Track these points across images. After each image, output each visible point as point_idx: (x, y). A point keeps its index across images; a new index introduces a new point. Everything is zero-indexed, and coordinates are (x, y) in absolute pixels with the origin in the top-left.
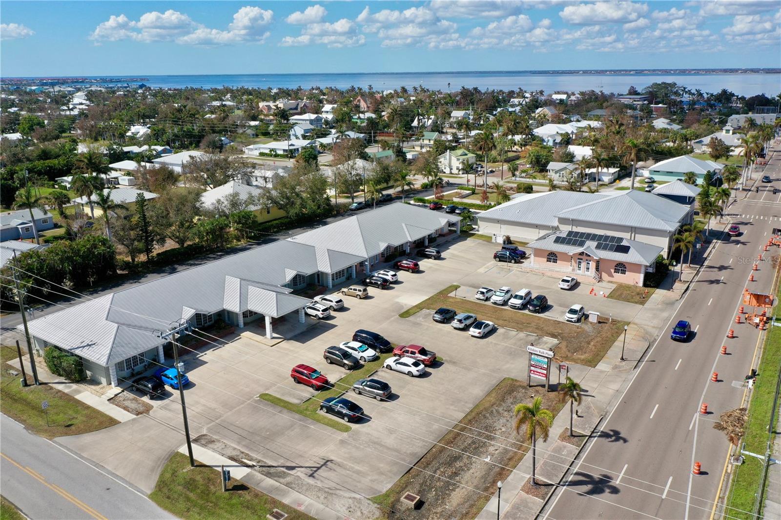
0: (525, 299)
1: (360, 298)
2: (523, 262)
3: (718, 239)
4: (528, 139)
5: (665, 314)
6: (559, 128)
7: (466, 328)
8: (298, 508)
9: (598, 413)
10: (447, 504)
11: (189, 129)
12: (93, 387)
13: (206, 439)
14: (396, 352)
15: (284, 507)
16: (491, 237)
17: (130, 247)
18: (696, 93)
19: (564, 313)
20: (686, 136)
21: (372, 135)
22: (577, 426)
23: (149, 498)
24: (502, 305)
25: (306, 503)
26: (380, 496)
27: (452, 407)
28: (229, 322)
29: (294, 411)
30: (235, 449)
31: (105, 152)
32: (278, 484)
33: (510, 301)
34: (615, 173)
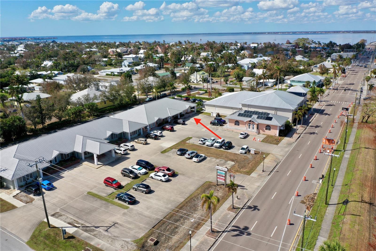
0: (221, 143)
1: (143, 144)
2: (224, 125)
3: (317, 113)
4: (235, 66)
5: (287, 149)
6: (251, 60)
7: (191, 158)
8: (98, 247)
9: (248, 197)
10: (170, 242)
11: (72, 62)
12: (6, 190)
13: (58, 214)
14: (156, 170)
15: (91, 246)
16: (210, 114)
17: (34, 122)
18: (318, 43)
19: (239, 149)
20: (309, 64)
21: (162, 65)
22: (236, 203)
23: (26, 244)
24: (211, 146)
25: (102, 244)
26: (138, 239)
27: (179, 196)
28: (78, 157)
29: (103, 200)
30: (71, 219)
31: (29, 74)
32: (89, 235)
33: (214, 144)
34: (274, 82)
